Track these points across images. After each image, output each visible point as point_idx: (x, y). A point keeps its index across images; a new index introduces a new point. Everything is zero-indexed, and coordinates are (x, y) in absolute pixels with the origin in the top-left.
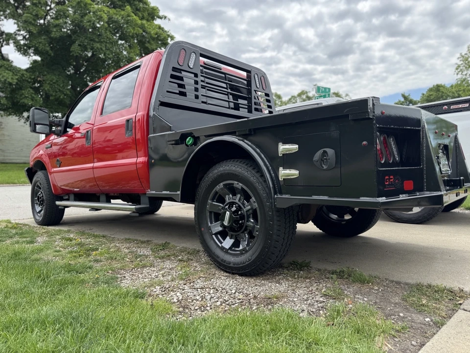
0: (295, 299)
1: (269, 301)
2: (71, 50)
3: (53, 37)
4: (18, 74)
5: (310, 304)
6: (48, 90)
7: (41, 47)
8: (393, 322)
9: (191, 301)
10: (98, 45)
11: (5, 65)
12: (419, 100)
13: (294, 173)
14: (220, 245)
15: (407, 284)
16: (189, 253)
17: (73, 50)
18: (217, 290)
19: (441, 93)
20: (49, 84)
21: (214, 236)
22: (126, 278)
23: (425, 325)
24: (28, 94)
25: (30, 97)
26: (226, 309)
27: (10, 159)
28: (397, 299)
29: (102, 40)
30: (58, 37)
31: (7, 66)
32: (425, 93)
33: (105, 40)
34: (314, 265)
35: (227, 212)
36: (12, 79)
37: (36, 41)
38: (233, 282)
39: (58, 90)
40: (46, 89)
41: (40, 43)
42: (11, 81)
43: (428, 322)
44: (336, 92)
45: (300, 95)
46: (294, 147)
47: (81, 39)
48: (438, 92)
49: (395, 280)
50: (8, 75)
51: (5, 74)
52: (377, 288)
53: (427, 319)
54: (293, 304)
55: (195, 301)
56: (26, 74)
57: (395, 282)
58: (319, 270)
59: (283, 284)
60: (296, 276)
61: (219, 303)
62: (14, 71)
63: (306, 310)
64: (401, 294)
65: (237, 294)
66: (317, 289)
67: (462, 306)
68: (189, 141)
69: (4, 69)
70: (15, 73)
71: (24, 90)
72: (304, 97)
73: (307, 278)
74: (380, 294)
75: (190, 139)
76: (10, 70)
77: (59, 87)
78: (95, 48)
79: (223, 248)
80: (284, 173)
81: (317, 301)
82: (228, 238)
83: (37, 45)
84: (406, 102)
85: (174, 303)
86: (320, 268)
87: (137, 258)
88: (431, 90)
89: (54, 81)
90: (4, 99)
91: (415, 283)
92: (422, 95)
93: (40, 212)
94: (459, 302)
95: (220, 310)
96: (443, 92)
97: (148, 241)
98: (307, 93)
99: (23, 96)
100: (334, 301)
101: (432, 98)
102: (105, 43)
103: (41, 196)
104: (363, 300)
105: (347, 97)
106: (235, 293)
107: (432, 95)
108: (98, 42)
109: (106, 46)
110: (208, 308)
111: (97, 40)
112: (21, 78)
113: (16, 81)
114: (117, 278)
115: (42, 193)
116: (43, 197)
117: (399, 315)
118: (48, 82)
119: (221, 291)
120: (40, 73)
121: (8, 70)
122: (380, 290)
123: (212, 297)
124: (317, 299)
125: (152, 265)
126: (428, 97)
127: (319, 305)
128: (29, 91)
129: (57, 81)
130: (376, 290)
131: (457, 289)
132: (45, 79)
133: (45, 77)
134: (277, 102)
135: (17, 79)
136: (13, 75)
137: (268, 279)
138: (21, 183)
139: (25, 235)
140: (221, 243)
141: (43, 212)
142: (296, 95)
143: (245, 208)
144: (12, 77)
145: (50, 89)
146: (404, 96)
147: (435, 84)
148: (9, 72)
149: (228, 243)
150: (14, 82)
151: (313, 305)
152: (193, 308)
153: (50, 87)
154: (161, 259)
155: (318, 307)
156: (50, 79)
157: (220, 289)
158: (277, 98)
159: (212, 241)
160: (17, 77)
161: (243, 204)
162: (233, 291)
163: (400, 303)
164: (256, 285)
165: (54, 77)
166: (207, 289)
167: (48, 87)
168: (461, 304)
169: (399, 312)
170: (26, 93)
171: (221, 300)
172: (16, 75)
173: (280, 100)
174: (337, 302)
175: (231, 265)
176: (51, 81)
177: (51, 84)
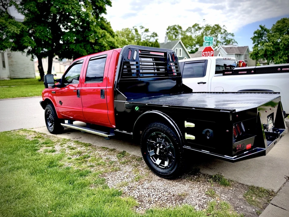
0: (193, 196)
1: (180, 198)
2: (51, 10)
3: (39, 2)
4: (20, 27)
5: (200, 199)
6: (39, 36)
7: (32, 9)
8: (238, 212)
9: (143, 197)
10: (67, 6)
11: (12, 22)
12: (271, 29)
13: (193, 137)
14: (154, 162)
15: (247, 186)
16: (137, 160)
17: (52, 10)
18: (155, 190)
19: (285, 24)
20: (39, 32)
21: (151, 157)
22: (109, 179)
23: (252, 213)
24: (27, 40)
25: (28, 41)
26: (161, 203)
27: (18, 76)
28: (241, 196)
29: (69, 3)
30: (42, 2)
31: (13, 23)
32: (275, 24)
33: (71, 3)
34: (202, 171)
35: (158, 148)
36: (17, 31)
37: (29, 5)
38: (162, 183)
39: (44, 36)
40: (37, 36)
41: (31, 6)
42: (16, 32)
43: (254, 212)
44: (217, 24)
45: (194, 26)
46: (192, 125)
47: (56, 3)
48: (284, 24)
49: (241, 183)
50: (14, 29)
51: (13, 28)
52: (232, 189)
53: (254, 210)
54: (192, 200)
55: (145, 197)
56: (25, 27)
57: (241, 184)
58: (204, 175)
59: (187, 185)
60: (193, 180)
61: (157, 199)
62: (17, 25)
63: (198, 204)
64: (243, 193)
65: (165, 192)
66: (203, 189)
67: (271, 201)
68: (137, 109)
69: (11, 25)
70: (18, 27)
71: (24, 37)
72: (197, 28)
73: (198, 181)
74: (233, 193)
75: (137, 108)
76: (15, 25)
77: (45, 34)
78: (65, 8)
79: (156, 164)
80: (188, 136)
81: (203, 198)
82: (158, 159)
83: (29, 8)
84: (262, 31)
85: (136, 198)
86: (205, 173)
87: (111, 164)
88: (278, 22)
89: (42, 30)
90: (14, 43)
91: (251, 185)
92: (273, 26)
93: (51, 126)
94: (271, 199)
95: (158, 204)
96: (287, 23)
97: (114, 149)
98: (198, 25)
99: (24, 41)
100: (211, 198)
101: (279, 28)
102: (71, 5)
103: (51, 118)
104: (225, 198)
105: (224, 27)
106: (164, 192)
107: (279, 25)
108: (66, 4)
109: (72, 6)
110: (152, 202)
111: (66, 3)
112: (22, 30)
113: (19, 32)
114: (105, 179)
115: (51, 116)
116: (52, 118)
117: (241, 207)
118: (38, 31)
119: (157, 191)
120: (32, 25)
121: (14, 25)
122: (233, 190)
123: (153, 195)
124: (203, 197)
125: (120, 170)
126: (277, 27)
127: (204, 200)
128: (27, 37)
129: (43, 30)
130: (232, 190)
131: (271, 190)
132: (36, 29)
133: (36, 28)
134: (179, 31)
135: (20, 31)
136: (17, 28)
137: (179, 181)
138: (30, 96)
139: (48, 145)
140: (155, 161)
141: (52, 126)
142: (191, 27)
143: (167, 146)
144: (17, 29)
145: (40, 35)
146: (261, 27)
147: (282, 18)
148: (14, 26)
149: (158, 162)
150: (18, 33)
151: (201, 200)
152: (145, 202)
153: (39, 34)
154: (123, 165)
155: (204, 202)
156: (39, 29)
157: (157, 189)
158: (179, 28)
159: (150, 160)
160: (20, 29)
161: (166, 144)
162: (163, 191)
163: (242, 199)
164: (173, 186)
165: (41, 28)
166: (150, 189)
167: (38, 34)
168: (271, 200)
169: (241, 205)
170: (26, 39)
171: (158, 197)
172: (19, 28)
173: (181, 30)
174: (212, 199)
175: (161, 173)
176: (40, 30)
177: (40, 32)
